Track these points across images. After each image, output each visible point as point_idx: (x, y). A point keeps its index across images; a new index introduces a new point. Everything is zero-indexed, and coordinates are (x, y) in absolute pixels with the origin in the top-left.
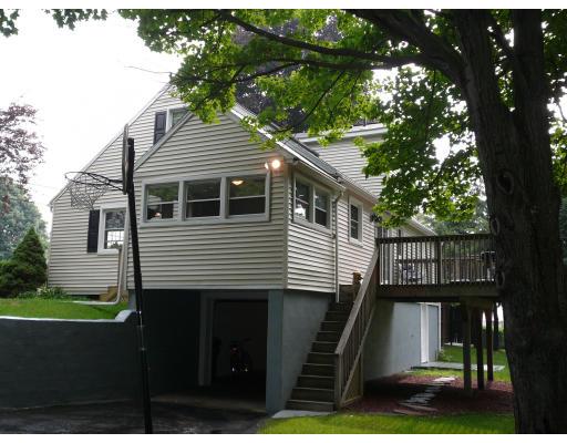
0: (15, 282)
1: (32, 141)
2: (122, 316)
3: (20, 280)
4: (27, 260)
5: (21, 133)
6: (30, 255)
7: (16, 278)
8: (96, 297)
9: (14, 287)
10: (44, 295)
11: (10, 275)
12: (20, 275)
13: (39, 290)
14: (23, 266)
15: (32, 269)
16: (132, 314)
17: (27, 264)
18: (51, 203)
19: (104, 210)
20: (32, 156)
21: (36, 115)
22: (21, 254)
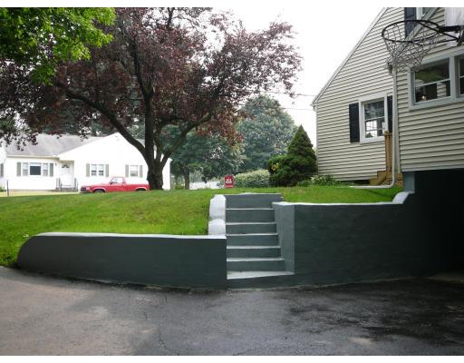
0: (292, 173)
1: (291, 53)
2: (400, 198)
3: (296, 171)
4: (300, 154)
5: (281, 48)
6: (302, 149)
7: (293, 170)
8: (367, 182)
9: (292, 177)
10: (317, 182)
11: (288, 167)
12: (296, 166)
13: (313, 179)
14: (297, 159)
15: (305, 161)
16: (410, 195)
17: (300, 157)
18: (314, 103)
19: (362, 103)
20: (292, 66)
21: (292, 29)
22: (295, 149)
